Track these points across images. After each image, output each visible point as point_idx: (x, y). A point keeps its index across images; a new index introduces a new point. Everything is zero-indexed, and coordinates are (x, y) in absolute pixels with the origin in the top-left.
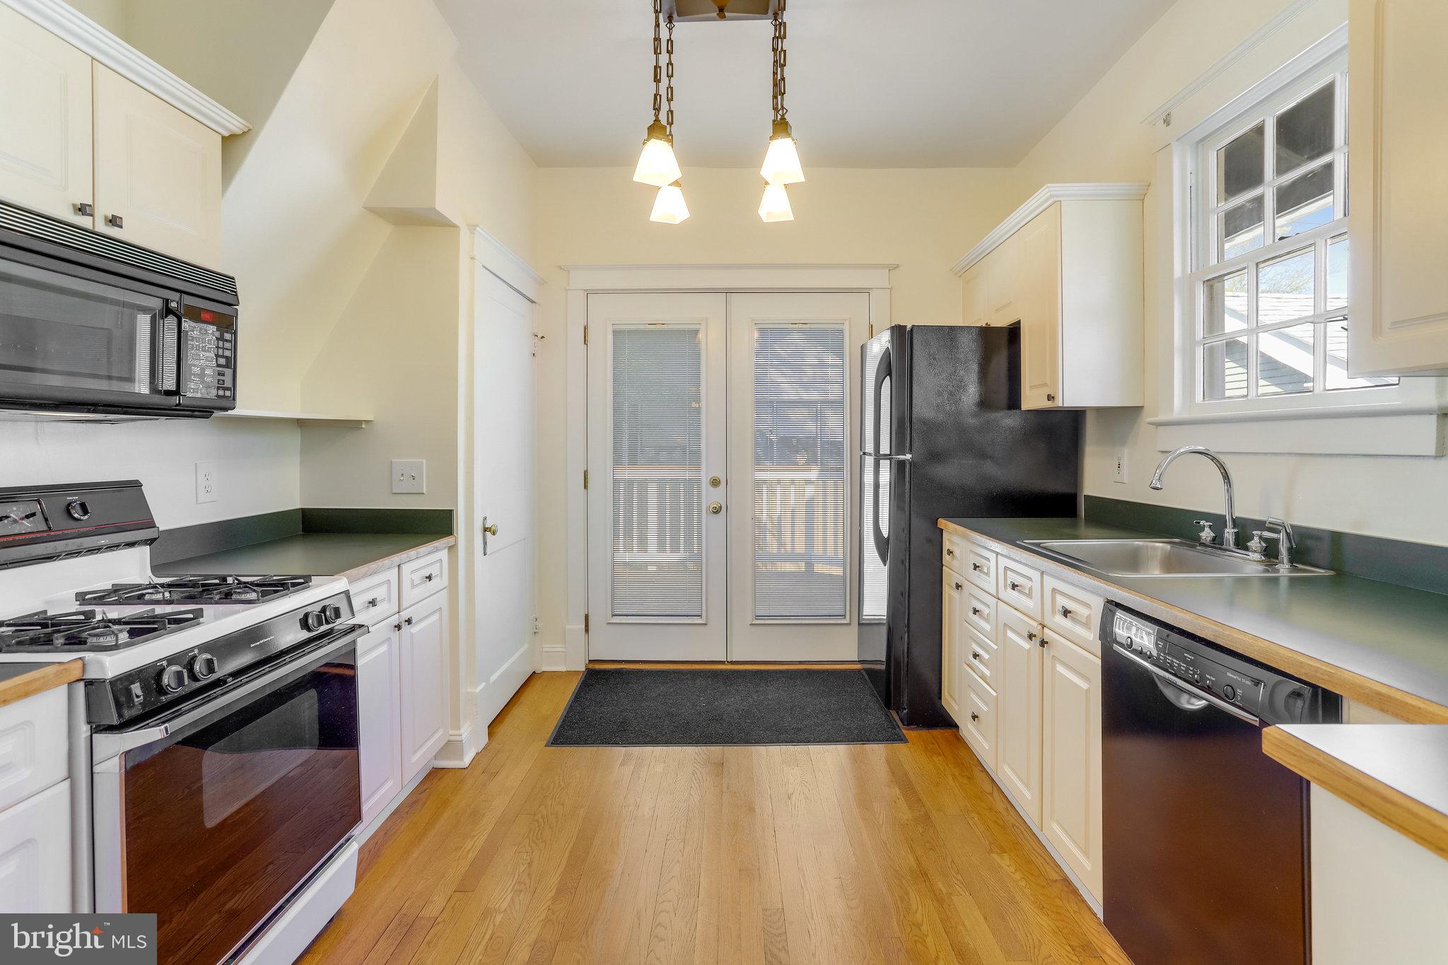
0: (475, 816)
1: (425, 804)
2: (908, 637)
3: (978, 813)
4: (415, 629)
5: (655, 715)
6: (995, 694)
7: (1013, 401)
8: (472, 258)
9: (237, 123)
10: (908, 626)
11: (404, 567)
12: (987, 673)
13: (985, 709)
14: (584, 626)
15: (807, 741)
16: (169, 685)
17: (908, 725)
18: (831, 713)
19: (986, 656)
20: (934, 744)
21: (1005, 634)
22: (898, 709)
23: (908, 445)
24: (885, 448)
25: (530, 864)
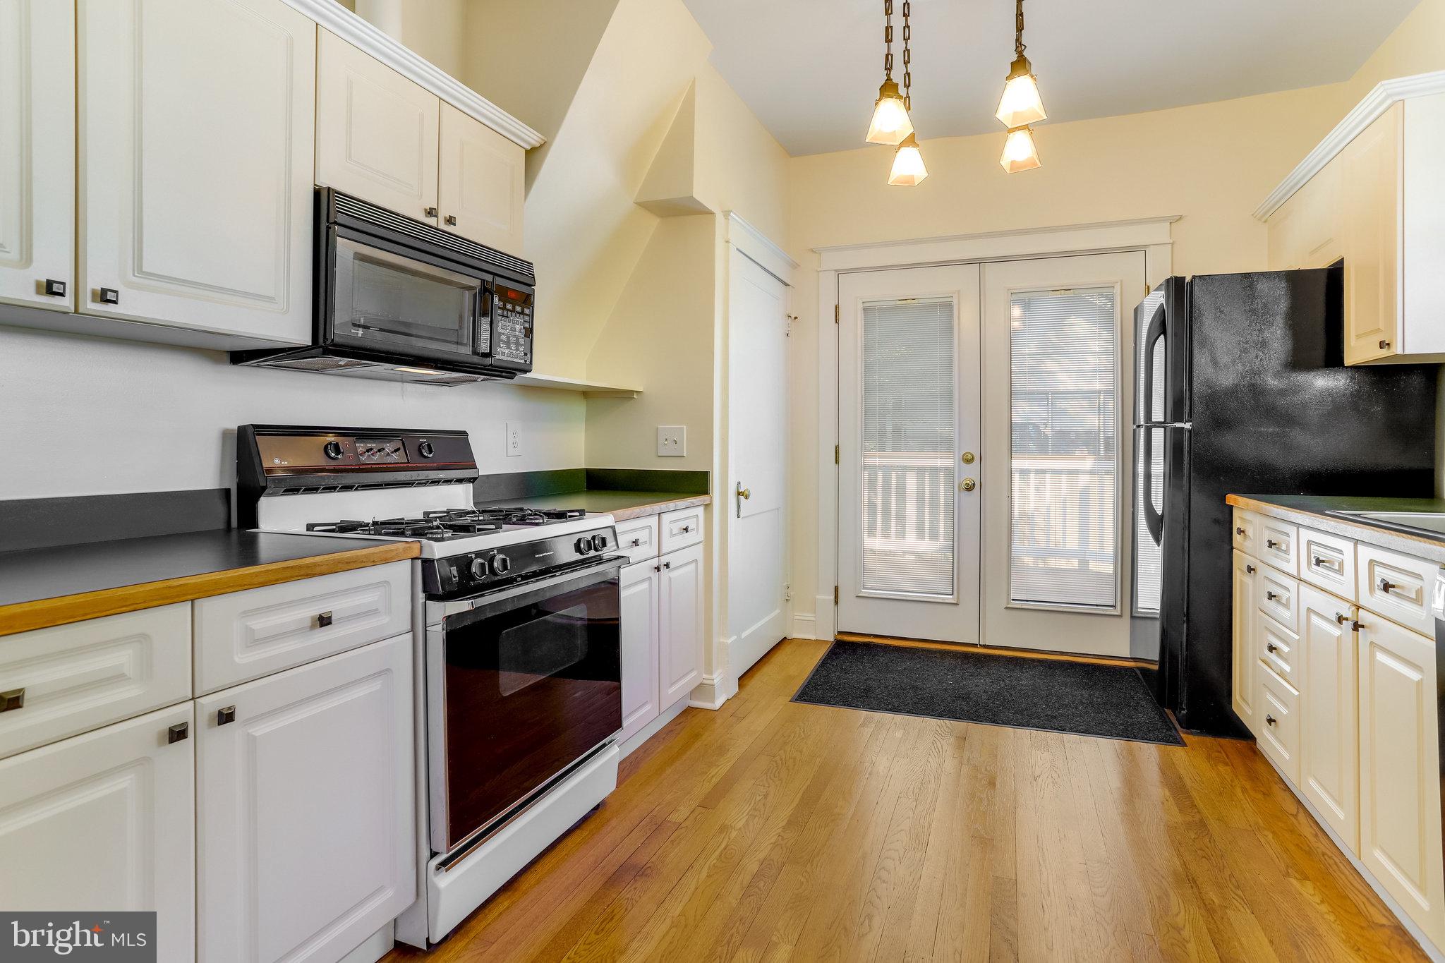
0: (722, 750)
1: (679, 734)
2: (1188, 629)
3: (1273, 832)
4: (674, 574)
5: (899, 686)
6: (1296, 693)
7: (1333, 358)
8: (727, 242)
9: (535, 137)
10: (1188, 615)
11: (663, 516)
12: (1287, 668)
13: (1284, 711)
14: (833, 597)
15: (1062, 729)
16: (475, 573)
17: (1188, 728)
18: (1093, 706)
19: (1285, 649)
20: (1220, 752)
21: (1308, 619)
22: (1175, 707)
23: (1187, 410)
24: (1158, 415)
25: (766, 796)
